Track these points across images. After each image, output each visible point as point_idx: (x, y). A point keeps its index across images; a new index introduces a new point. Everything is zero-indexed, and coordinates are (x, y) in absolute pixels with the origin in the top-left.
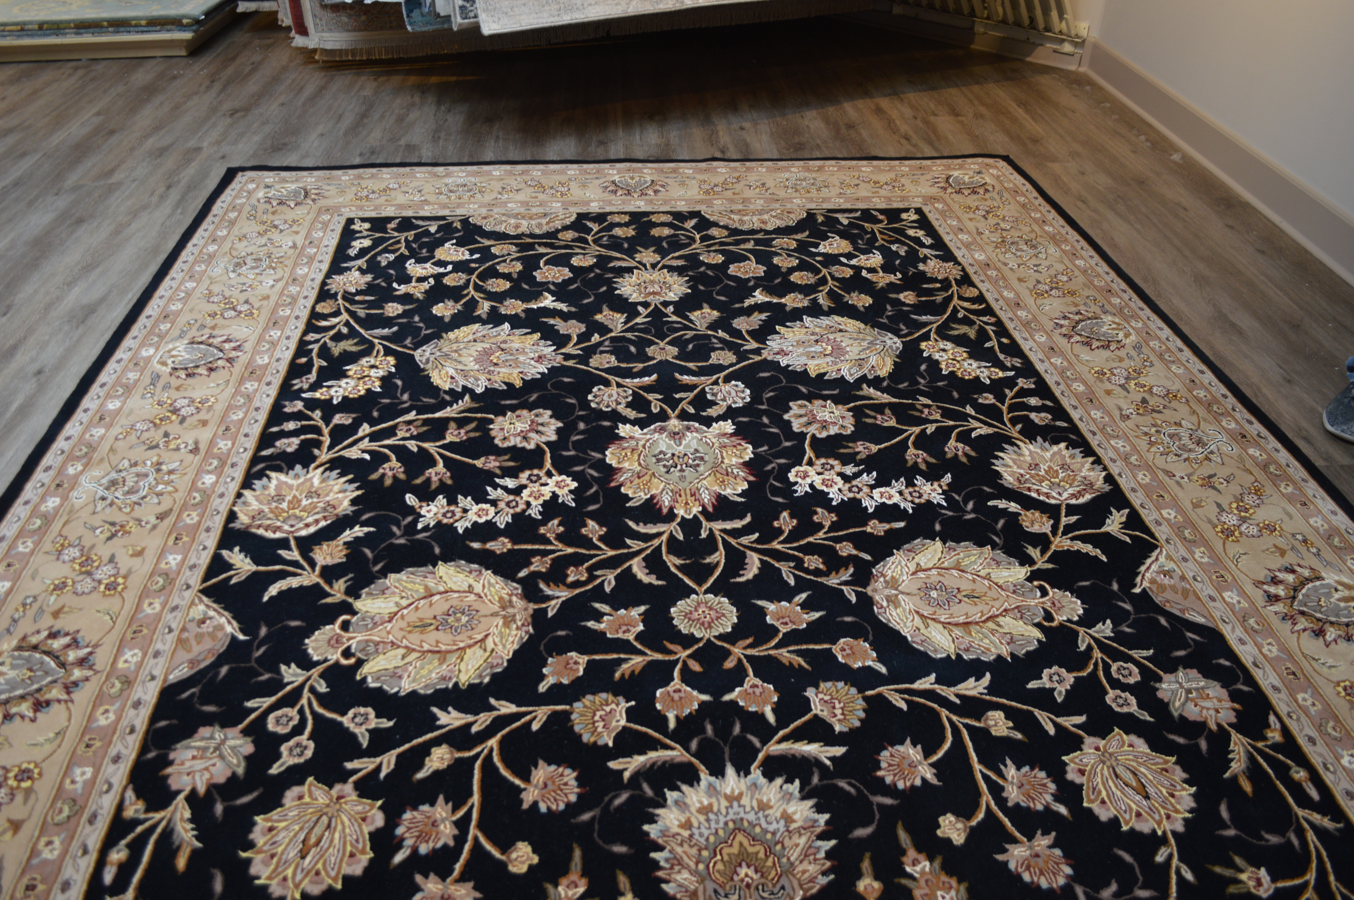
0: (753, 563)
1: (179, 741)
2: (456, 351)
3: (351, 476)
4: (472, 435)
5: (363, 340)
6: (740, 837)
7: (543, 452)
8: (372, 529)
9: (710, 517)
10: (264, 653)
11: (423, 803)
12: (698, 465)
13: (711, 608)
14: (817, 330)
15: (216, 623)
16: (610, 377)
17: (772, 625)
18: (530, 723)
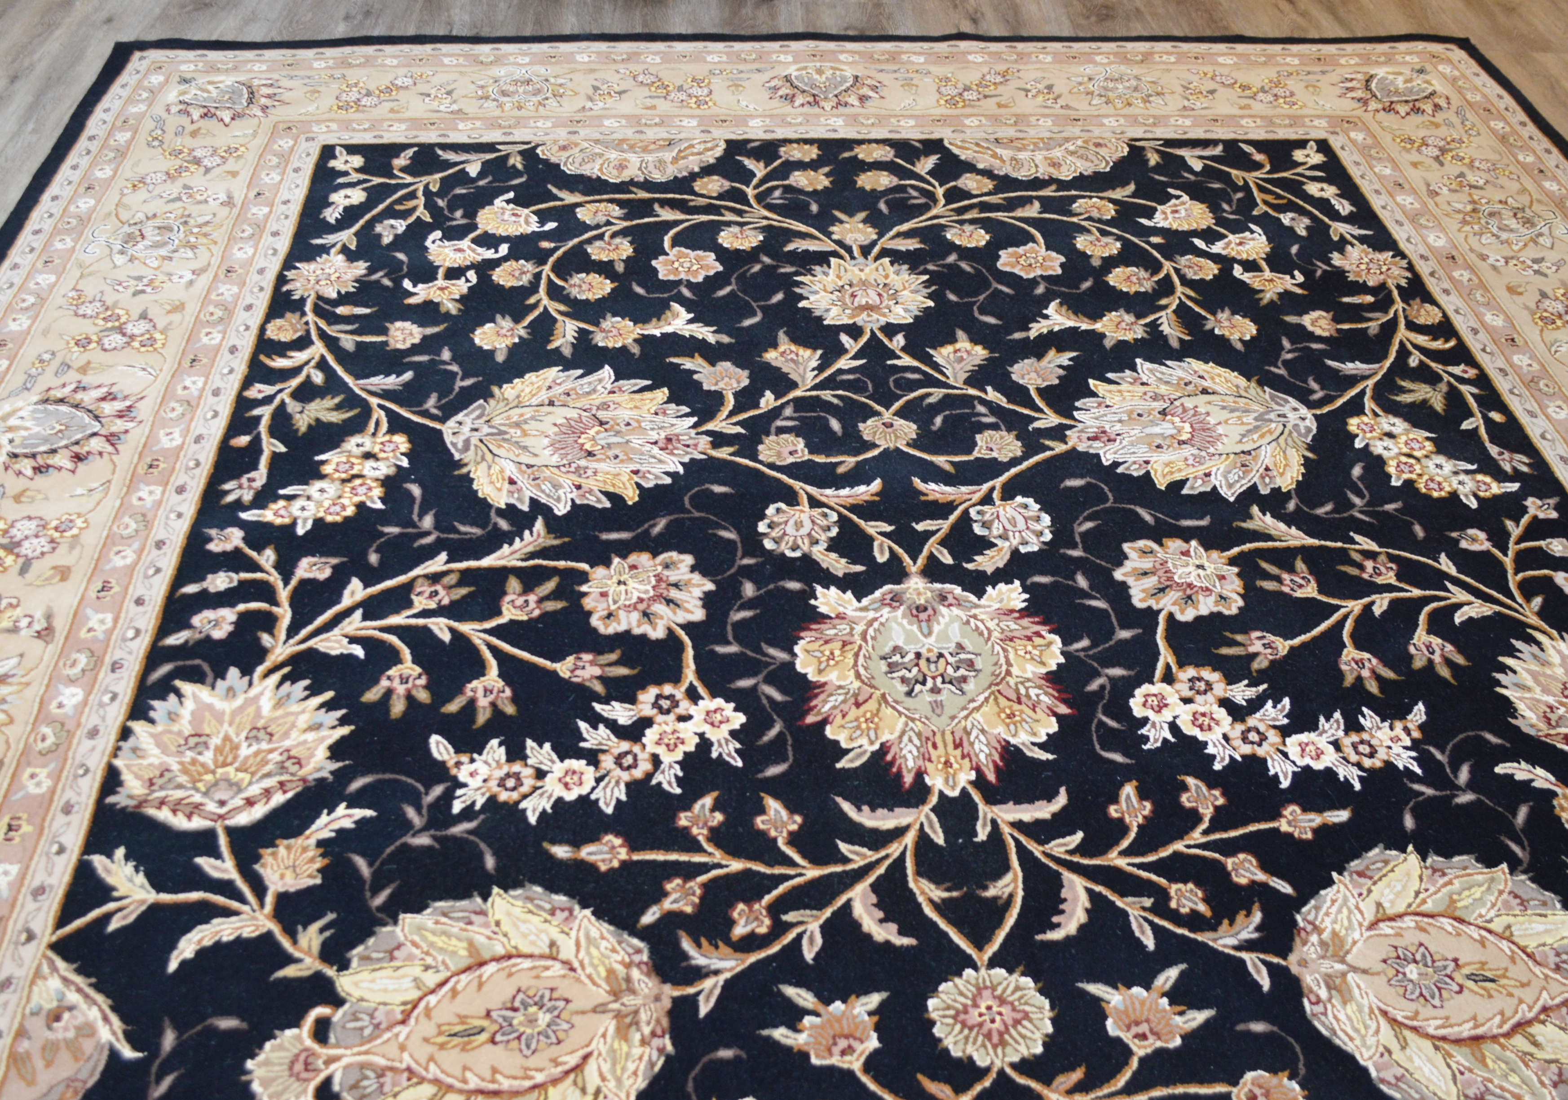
0: (1076, 899)
2: (517, 425)
3: (329, 695)
4: (552, 606)
5: (352, 400)
7: (680, 647)
8: (369, 813)
9: (993, 796)
10: (171, 1089)
12: (964, 679)
13: (1002, 1001)
14: (1163, 389)
15: (80, 1020)
16: (797, 485)
17: (1118, 1040)
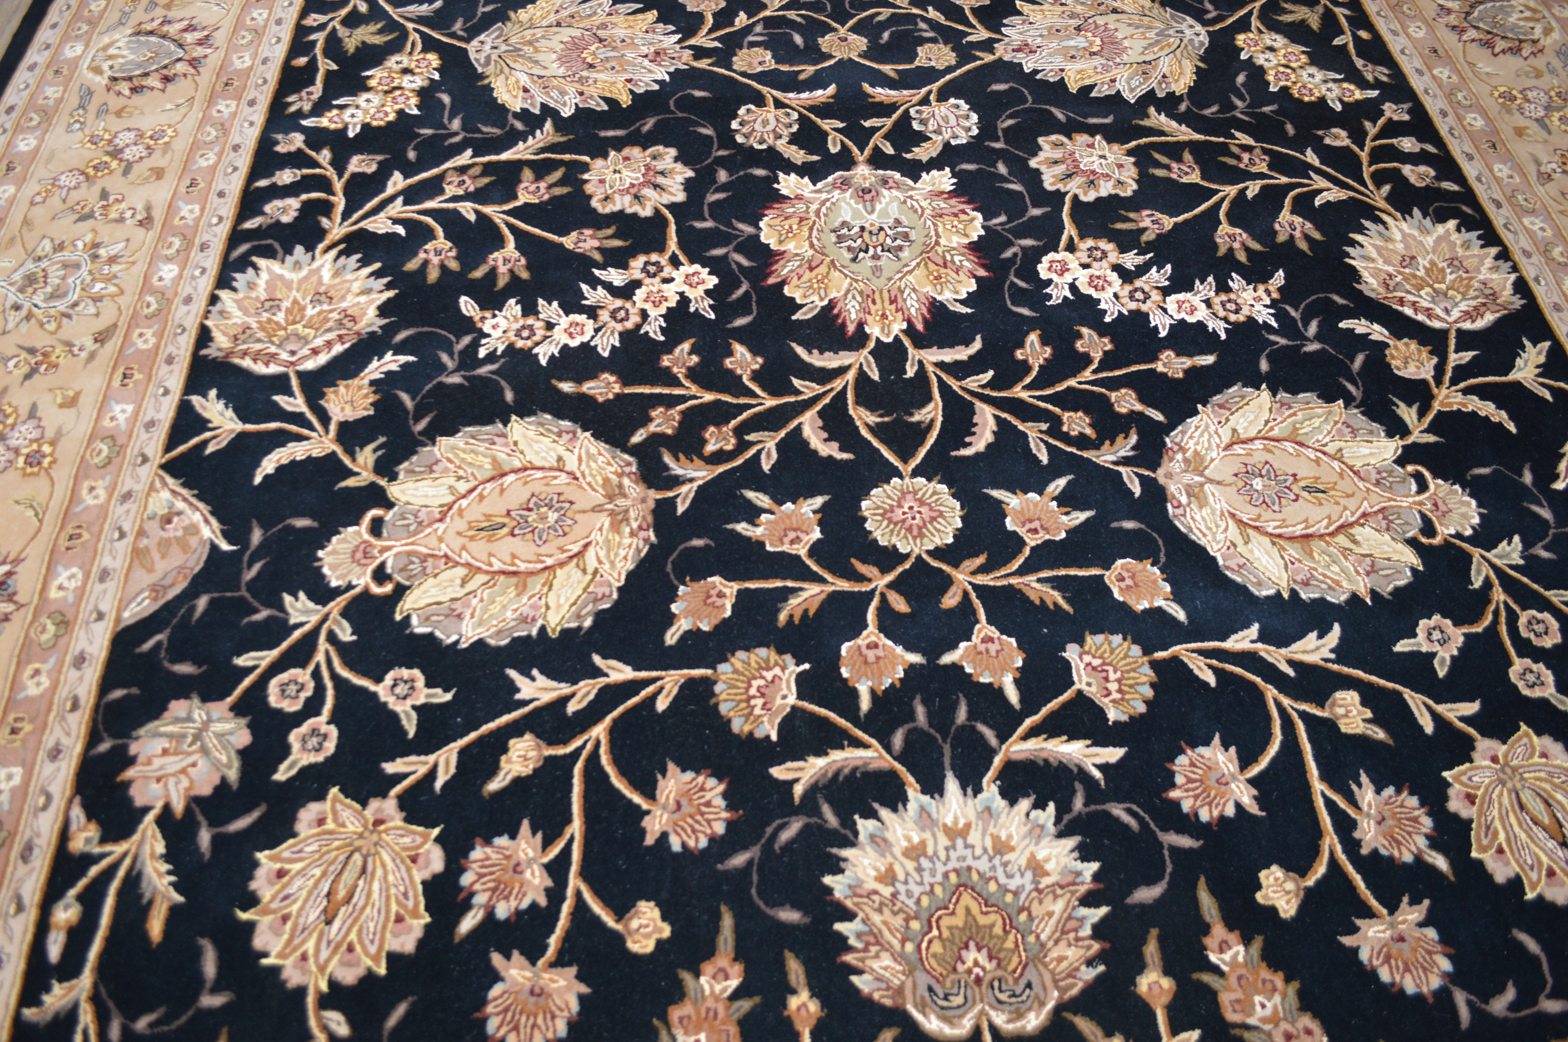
0: (985, 424)
1: (141, 724)
2: (530, 43)
3: (377, 265)
4: (558, 191)
5: (392, 26)
6: (967, 899)
7: (665, 223)
8: (411, 358)
9: (921, 342)
10: (260, 573)
11: (500, 835)
12: (900, 248)
13: (922, 503)
14: (1079, 9)
15: (187, 522)
16: (764, 90)
17: (1015, 532)
18: (653, 698)
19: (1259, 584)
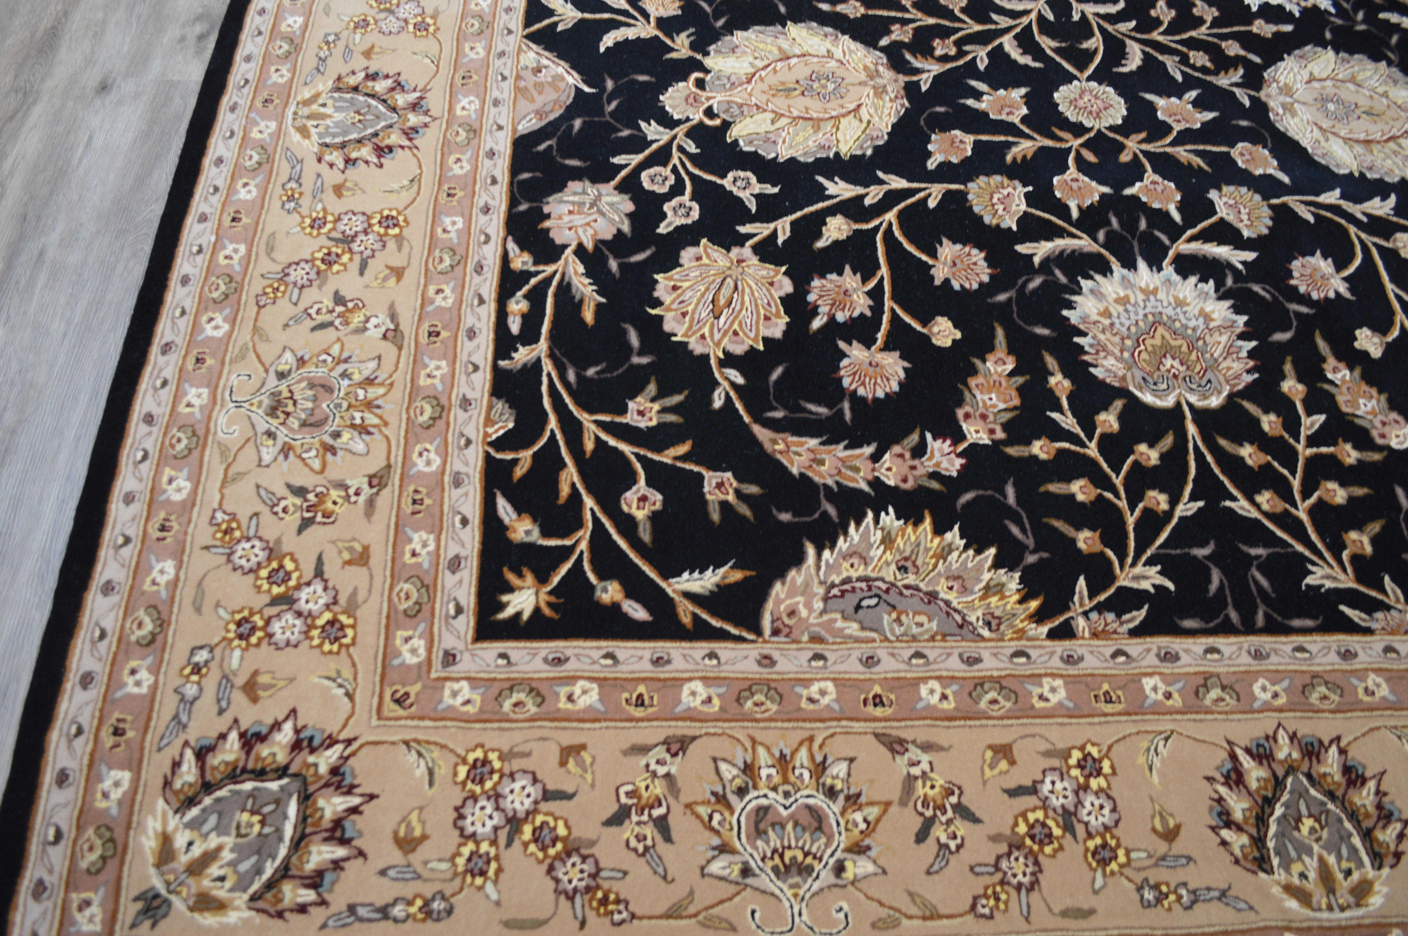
0: (1135, 54)
1: (549, 195)
6: (1161, 330)
10: (617, 107)
11: (831, 272)
13: (1096, 97)
15: (553, 73)
17: (1164, 122)
18: (925, 199)
19: (1338, 166)
